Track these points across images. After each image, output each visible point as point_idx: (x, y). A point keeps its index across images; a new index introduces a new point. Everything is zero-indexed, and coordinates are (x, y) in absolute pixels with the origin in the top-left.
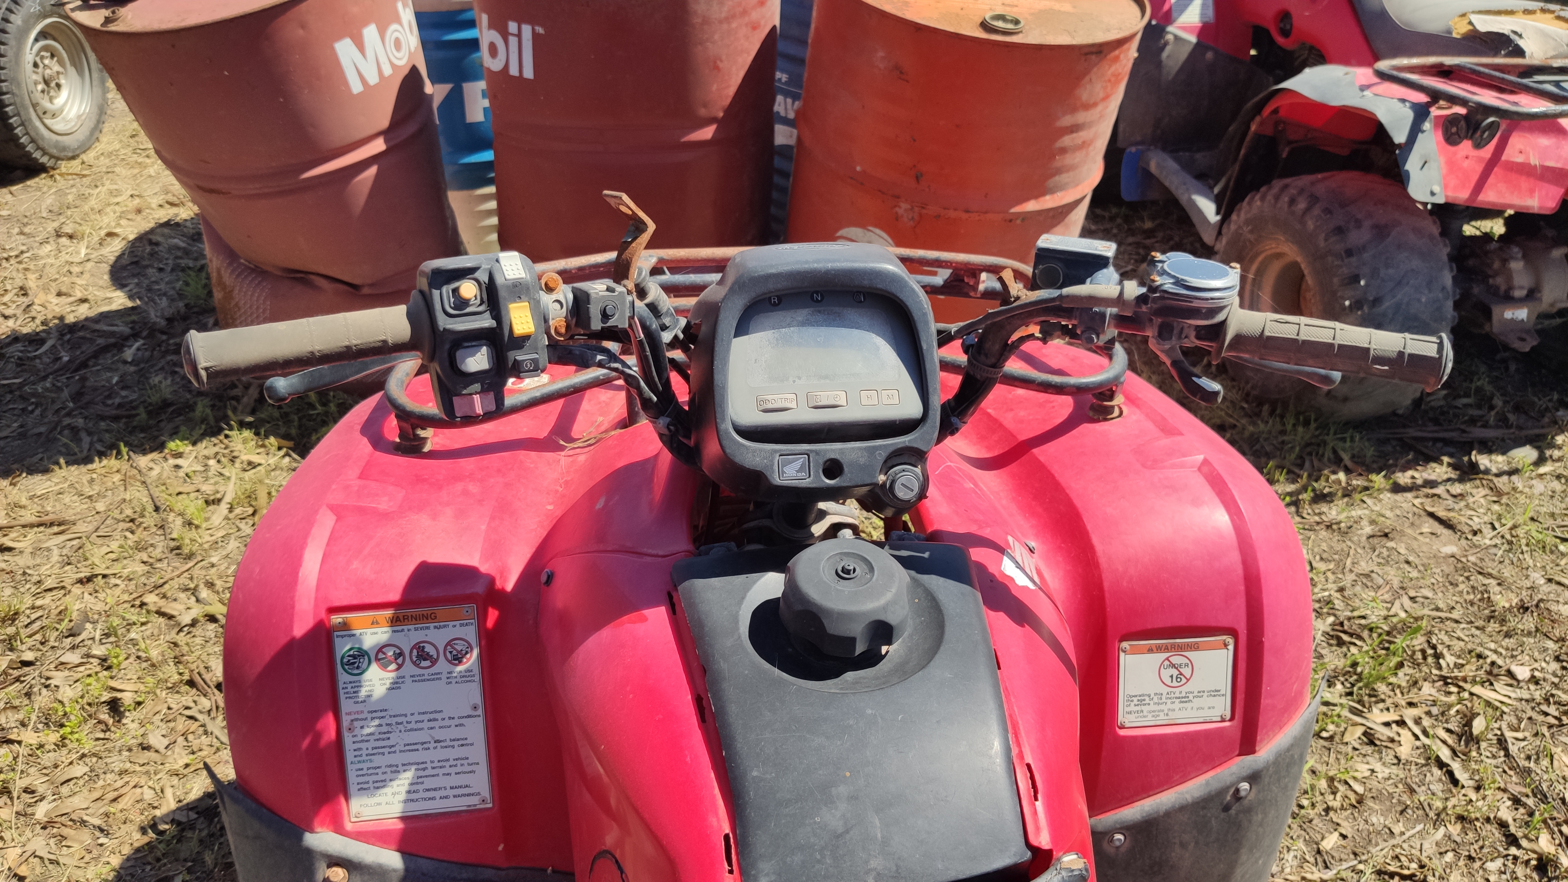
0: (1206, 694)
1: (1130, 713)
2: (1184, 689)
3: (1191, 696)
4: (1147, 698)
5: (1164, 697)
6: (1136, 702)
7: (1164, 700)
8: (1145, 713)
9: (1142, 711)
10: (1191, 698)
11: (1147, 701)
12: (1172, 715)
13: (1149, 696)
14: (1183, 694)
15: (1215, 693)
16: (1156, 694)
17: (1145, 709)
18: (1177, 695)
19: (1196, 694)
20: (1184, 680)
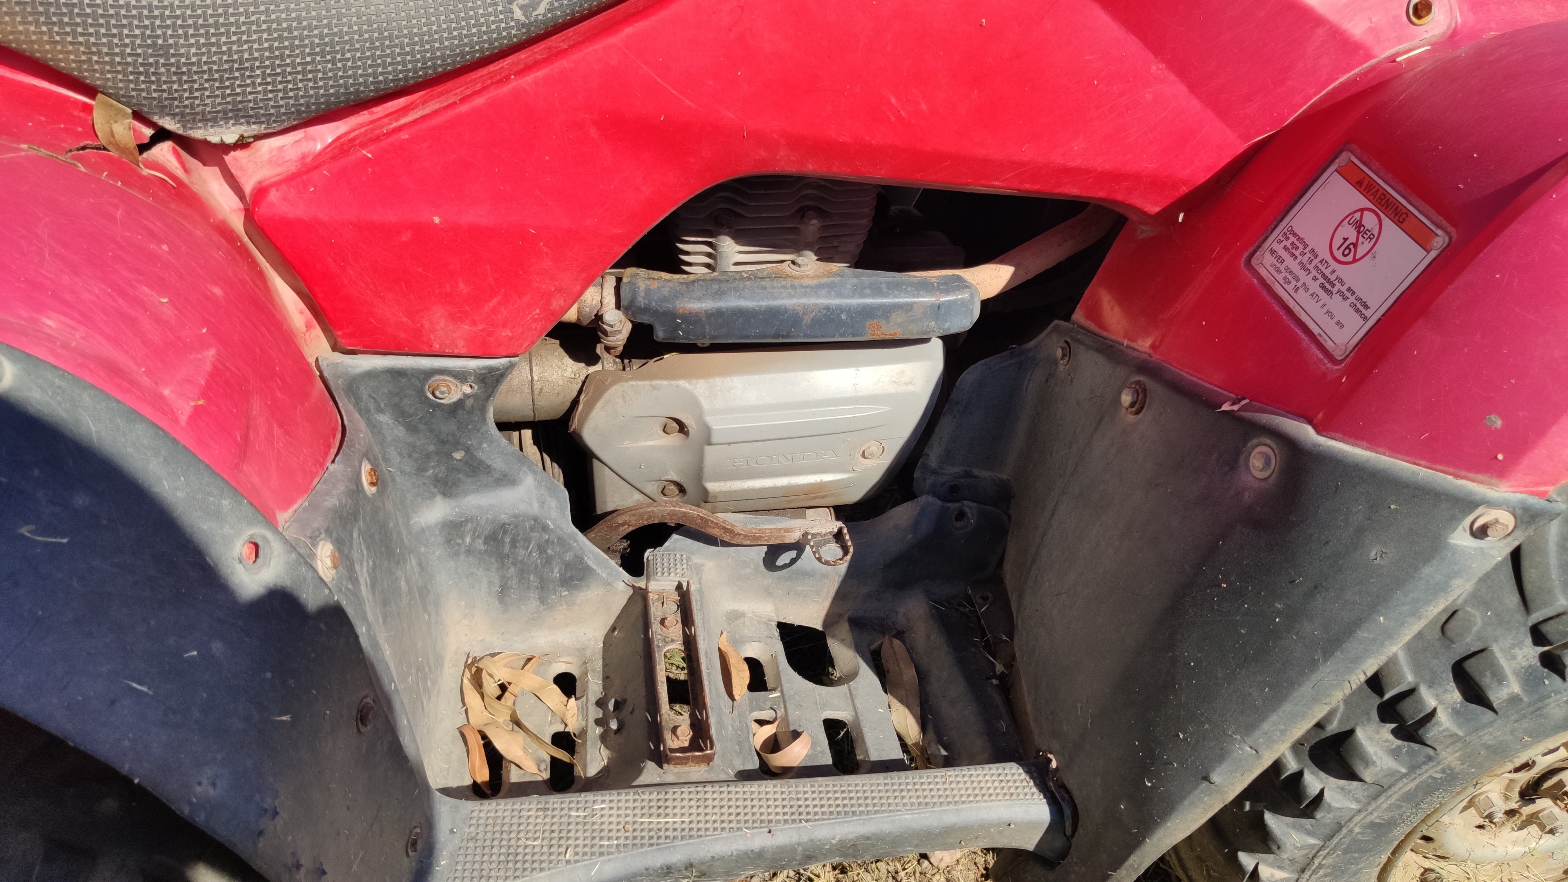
0: (1352, 299)
1: (1273, 252)
2: (1342, 270)
3: (1338, 285)
4: (1301, 247)
5: (1315, 262)
6: (1288, 244)
7: (1311, 267)
8: (1282, 268)
9: (1283, 262)
10: (1335, 290)
11: (1297, 253)
12: (1301, 296)
13: (1306, 246)
14: (1332, 278)
15: (1360, 306)
16: (1313, 250)
17: (1288, 260)
18: (1327, 272)
19: (1344, 289)
20: (1350, 258)
